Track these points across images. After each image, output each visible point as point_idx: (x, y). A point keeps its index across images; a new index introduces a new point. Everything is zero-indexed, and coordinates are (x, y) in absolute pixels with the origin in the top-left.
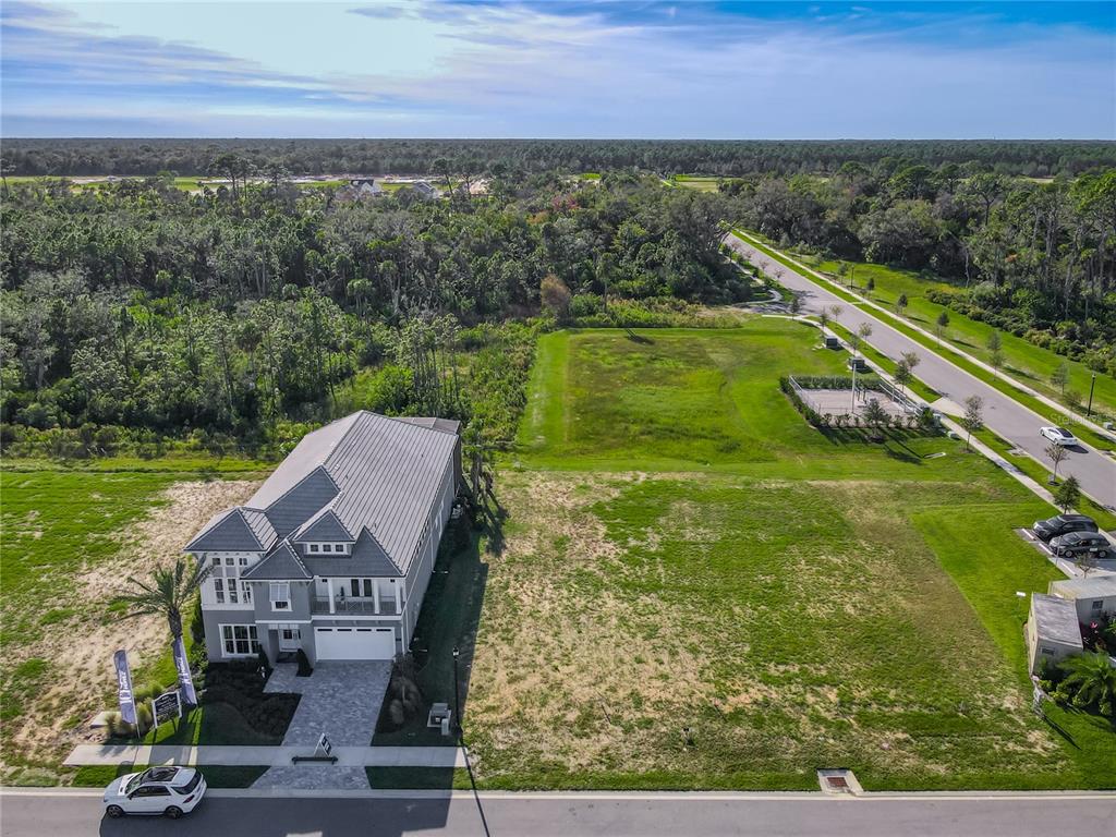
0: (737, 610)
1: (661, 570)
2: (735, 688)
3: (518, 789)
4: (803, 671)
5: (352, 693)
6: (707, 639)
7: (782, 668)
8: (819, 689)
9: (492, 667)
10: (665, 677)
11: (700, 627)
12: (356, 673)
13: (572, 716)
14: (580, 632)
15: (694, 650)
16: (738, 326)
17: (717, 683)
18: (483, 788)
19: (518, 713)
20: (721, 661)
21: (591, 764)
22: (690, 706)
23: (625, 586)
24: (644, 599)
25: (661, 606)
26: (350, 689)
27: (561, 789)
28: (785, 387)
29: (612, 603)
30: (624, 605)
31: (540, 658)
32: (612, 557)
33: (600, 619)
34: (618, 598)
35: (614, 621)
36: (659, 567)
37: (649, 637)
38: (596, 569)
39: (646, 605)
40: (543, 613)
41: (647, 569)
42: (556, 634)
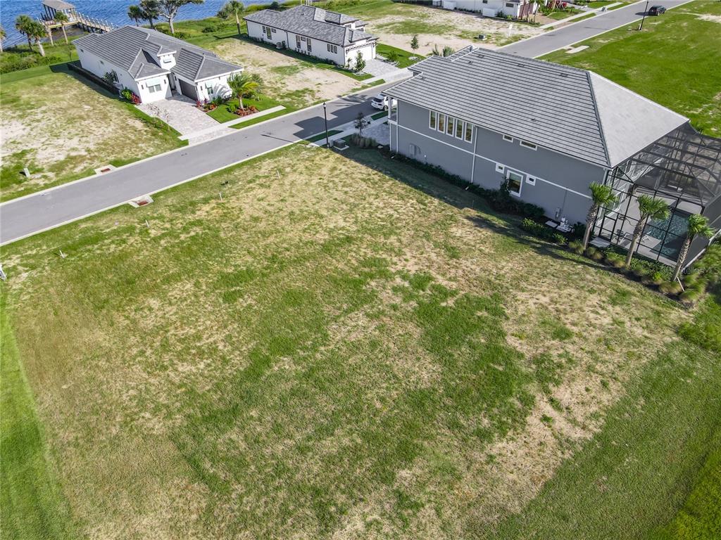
0: (250, 259)
2: (215, 211)
4: (177, 237)
6: (254, 229)
7: (193, 234)
8: (163, 232)
11: (265, 235)
15: (256, 219)
17: (228, 208)
20: (233, 220)
23: (349, 240)
24: (322, 237)
25: (307, 237)
29: (342, 223)
30: (331, 226)
31: (337, 180)
32: (395, 259)
33: (335, 211)
34: (343, 228)
35: (324, 213)
36: (346, 268)
37: (292, 213)
38: (388, 242)
39: (317, 232)
40: (372, 199)
41: (353, 261)
42: (346, 193)
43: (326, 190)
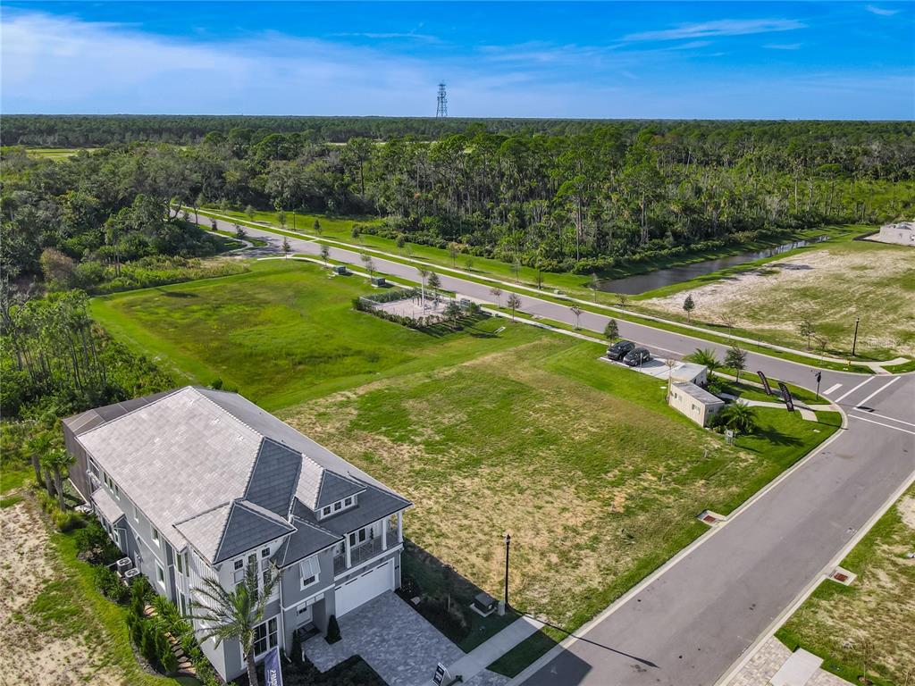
0: (542, 454)
1: (463, 450)
2: (607, 497)
3: (592, 618)
4: (622, 472)
5: (395, 629)
6: (552, 477)
7: (610, 475)
8: (641, 477)
9: (459, 557)
10: (564, 510)
11: (538, 472)
12: (375, 614)
13: (554, 559)
14: (478, 508)
15: (556, 487)
16: (247, 270)
17: (595, 499)
18: (574, 630)
19: (523, 575)
20: (579, 486)
21: (604, 579)
22: (601, 518)
23: (458, 467)
24: (484, 470)
25: (499, 470)
26: (390, 628)
27: (612, 602)
28: (359, 306)
29: (467, 482)
30: (476, 480)
31: (480, 536)
32: (419, 453)
33: (476, 494)
34: (466, 477)
35: (487, 492)
36: (459, 448)
37: (521, 492)
38: (422, 466)
39: (489, 474)
40: (434, 508)
41: (453, 452)
42: (466, 517)
43: (491, 520)
